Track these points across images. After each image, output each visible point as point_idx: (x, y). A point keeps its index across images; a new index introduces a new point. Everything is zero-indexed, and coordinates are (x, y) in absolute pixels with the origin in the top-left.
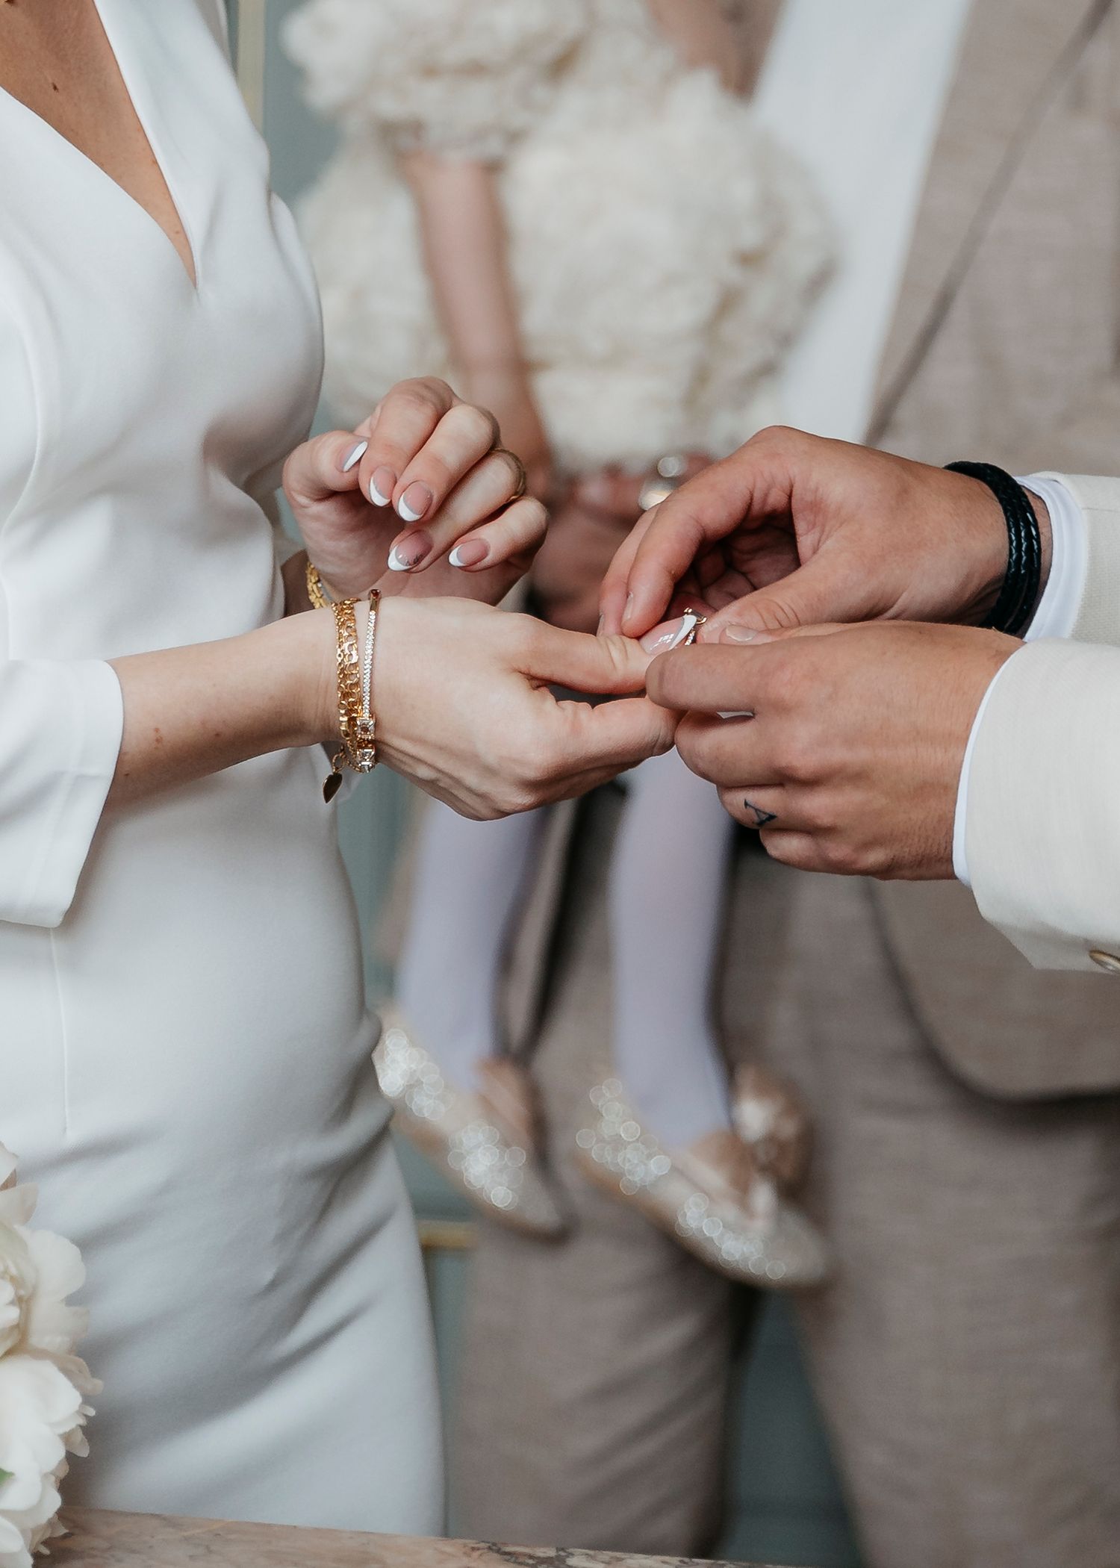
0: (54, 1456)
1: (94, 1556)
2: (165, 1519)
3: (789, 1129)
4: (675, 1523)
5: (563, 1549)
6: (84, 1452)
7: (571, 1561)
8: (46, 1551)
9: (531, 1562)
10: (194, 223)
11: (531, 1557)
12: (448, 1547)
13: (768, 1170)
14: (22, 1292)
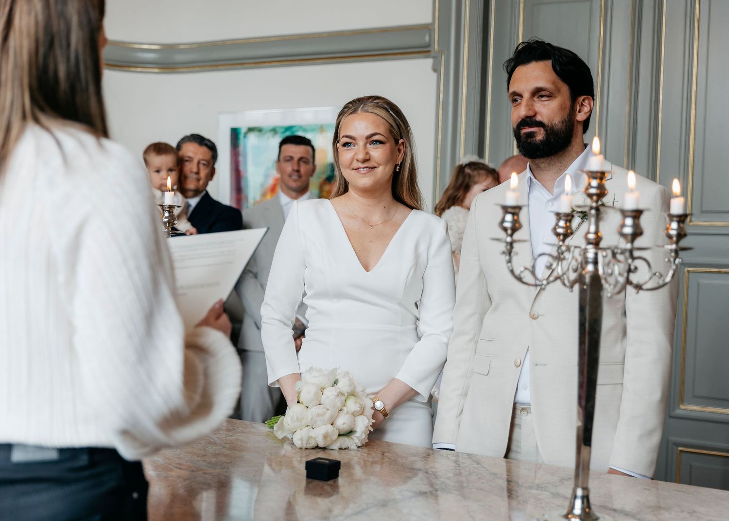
0: (363, 429)
8: (365, 444)
14: (362, 406)
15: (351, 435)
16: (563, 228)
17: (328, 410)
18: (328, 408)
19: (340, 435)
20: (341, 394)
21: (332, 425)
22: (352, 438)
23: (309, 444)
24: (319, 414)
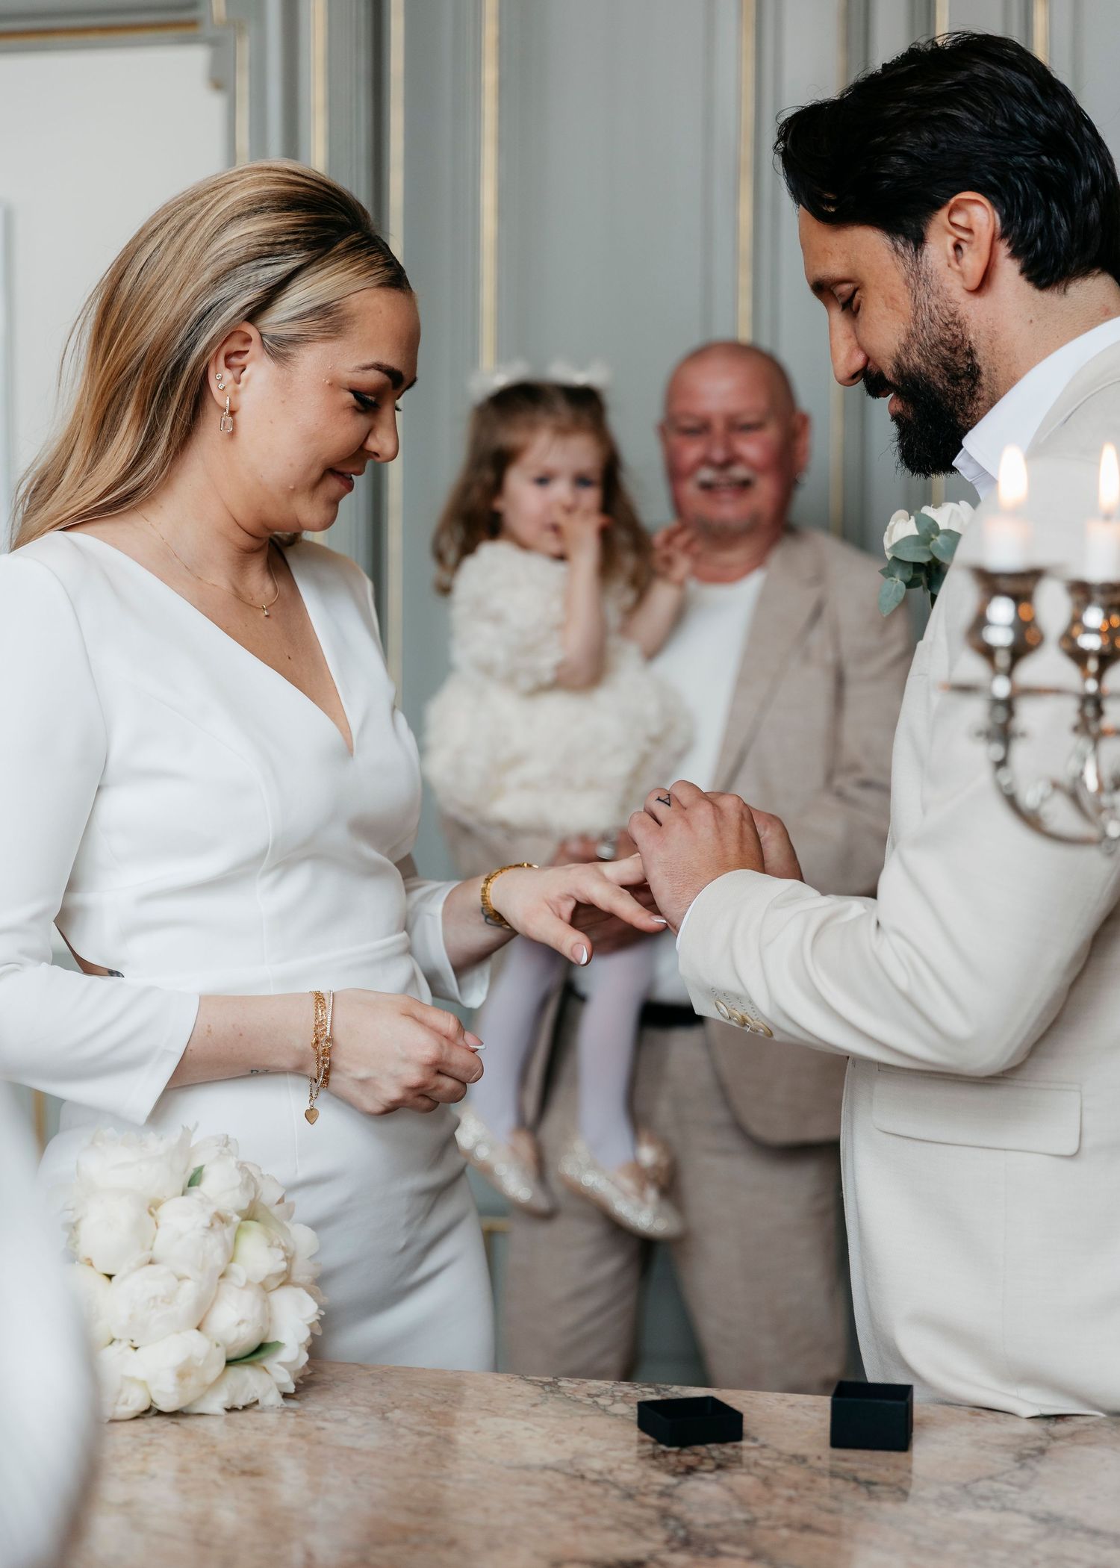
0: (305, 1335)
1: (325, 1384)
2: (360, 1365)
3: (664, 1162)
4: (612, 1361)
5: (556, 1378)
6: (319, 1333)
7: (560, 1384)
8: (302, 1382)
9: (541, 1384)
10: (354, 720)
11: (541, 1382)
12: (500, 1377)
13: (655, 1181)
14: (288, 1255)
15: (260, 1360)
16: (1098, 632)
17: (181, 1279)
18: (186, 1271)
19: (229, 1363)
20: (221, 1218)
21: (198, 1328)
22: (265, 1369)
23: (125, 1403)
24: (155, 1298)
